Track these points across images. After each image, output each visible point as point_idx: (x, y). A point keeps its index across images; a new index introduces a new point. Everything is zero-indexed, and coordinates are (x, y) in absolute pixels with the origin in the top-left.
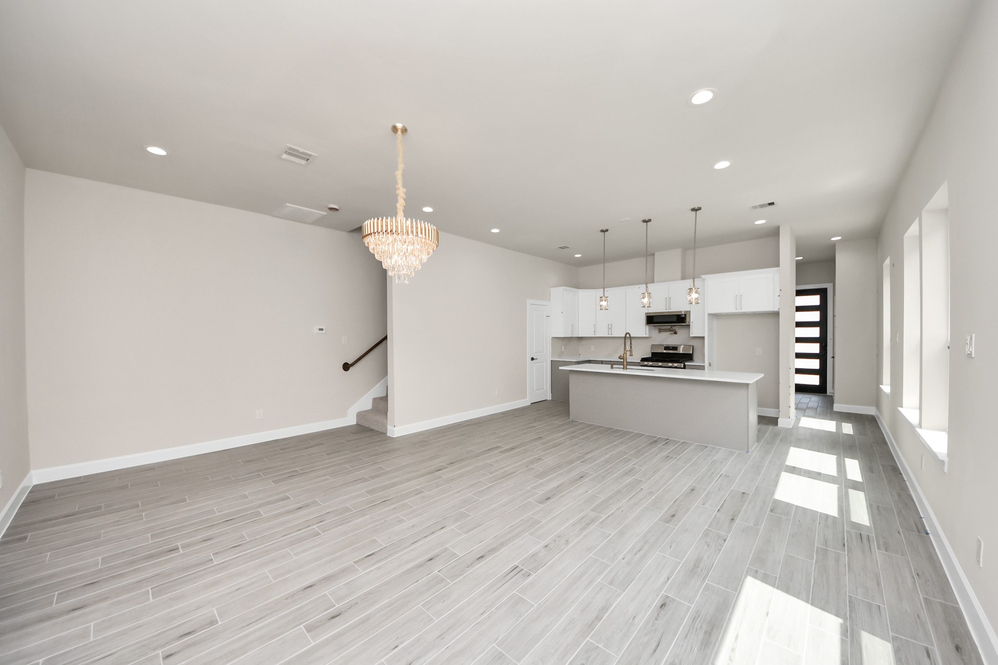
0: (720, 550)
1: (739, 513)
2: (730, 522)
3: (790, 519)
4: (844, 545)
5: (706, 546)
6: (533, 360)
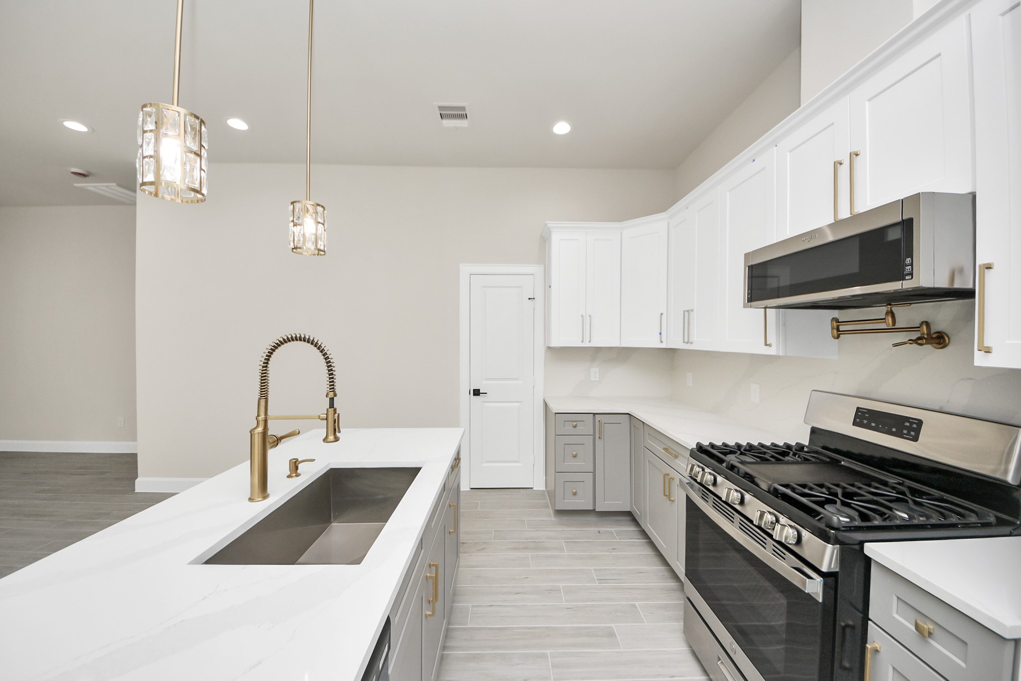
6: (479, 395)
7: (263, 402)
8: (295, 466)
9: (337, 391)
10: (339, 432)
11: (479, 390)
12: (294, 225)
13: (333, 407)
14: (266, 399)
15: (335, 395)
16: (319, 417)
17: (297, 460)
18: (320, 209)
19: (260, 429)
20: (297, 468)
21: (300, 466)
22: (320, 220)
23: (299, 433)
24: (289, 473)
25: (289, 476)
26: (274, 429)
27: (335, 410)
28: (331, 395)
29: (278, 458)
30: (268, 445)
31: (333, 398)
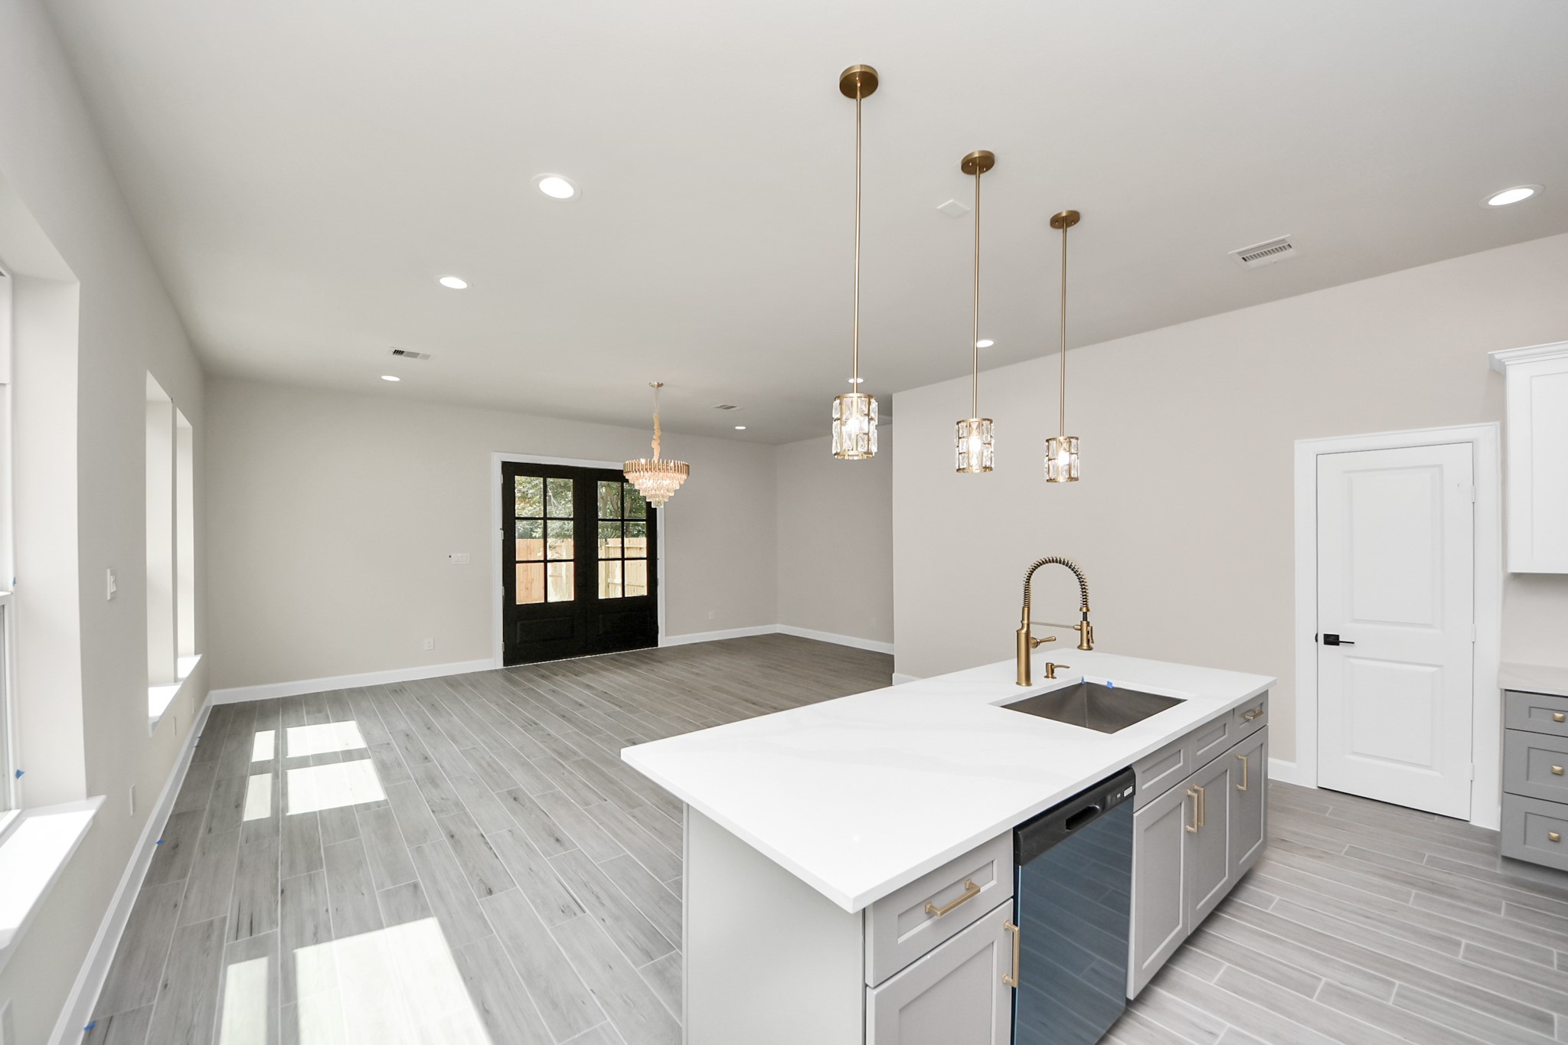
0: (428, 802)
1: (455, 850)
2: (450, 832)
3: (378, 888)
4: (282, 892)
5: (443, 796)
6: (1338, 645)
7: (1026, 609)
8: (1051, 670)
9: (1090, 607)
10: (1093, 642)
11: (1338, 636)
12: (1049, 460)
13: (1086, 620)
14: (1029, 608)
15: (1088, 610)
16: (1074, 627)
17: (1052, 665)
18: (1073, 441)
19: (1025, 629)
20: (1053, 672)
21: (1055, 670)
22: (1073, 451)
23: (1055, 640)
24: (1046, 674)
25: (1047, 677)
26: (1036, 633)
27: (1088, 624)
28: (1084, 610)
29: (1039, 660)
30: (1031, 646)
31: (1086, 613)
